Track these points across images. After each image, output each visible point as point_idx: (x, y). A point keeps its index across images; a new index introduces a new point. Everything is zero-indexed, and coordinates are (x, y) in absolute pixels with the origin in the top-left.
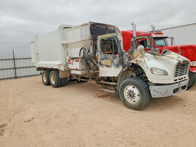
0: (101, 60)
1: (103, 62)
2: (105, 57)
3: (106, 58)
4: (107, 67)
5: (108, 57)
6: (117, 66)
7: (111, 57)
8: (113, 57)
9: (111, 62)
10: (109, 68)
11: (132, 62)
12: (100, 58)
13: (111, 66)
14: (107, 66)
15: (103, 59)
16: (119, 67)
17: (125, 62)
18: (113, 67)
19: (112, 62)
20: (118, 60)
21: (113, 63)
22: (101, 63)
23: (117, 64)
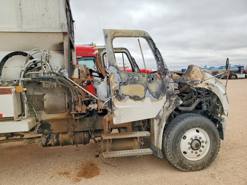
0: (120, 85)
1: (125, 90)
2: (131, 78)
3: (132, 81)
4: (136, 100)
5: (137, 78)
6: (157, 96)
7: (145, 79)
8: (149, 80)
9: (143, 88)
10: (139, 102)
11: (200, 87)
12: (116, 80)
13: (144, 97)
14: (136, 98)
15: (125, 84)
16: (160, 98)
17: (168, 87)
18: (148, 100)
19: (147, 88)
20: (158, 86)
21: (147, 91)
22: (117, 91)
23: (156, 92)
